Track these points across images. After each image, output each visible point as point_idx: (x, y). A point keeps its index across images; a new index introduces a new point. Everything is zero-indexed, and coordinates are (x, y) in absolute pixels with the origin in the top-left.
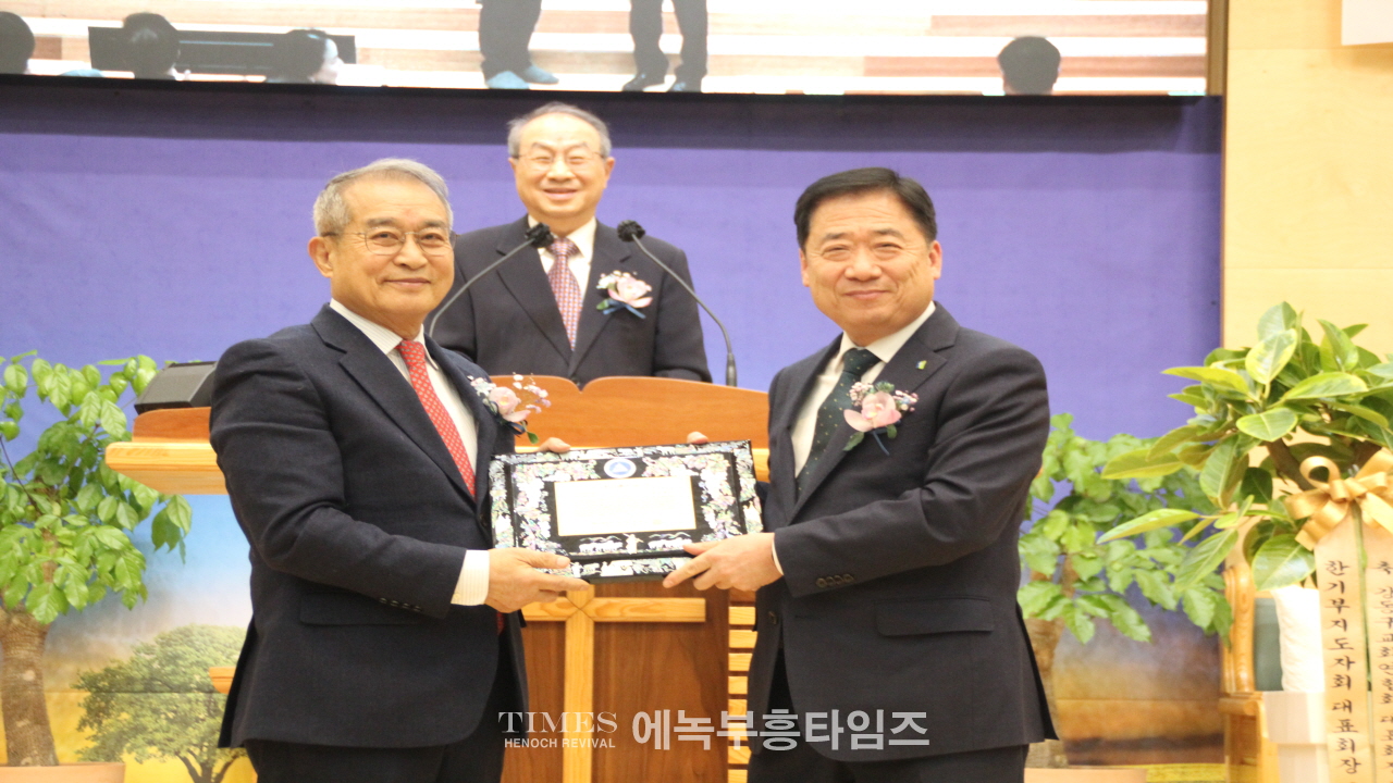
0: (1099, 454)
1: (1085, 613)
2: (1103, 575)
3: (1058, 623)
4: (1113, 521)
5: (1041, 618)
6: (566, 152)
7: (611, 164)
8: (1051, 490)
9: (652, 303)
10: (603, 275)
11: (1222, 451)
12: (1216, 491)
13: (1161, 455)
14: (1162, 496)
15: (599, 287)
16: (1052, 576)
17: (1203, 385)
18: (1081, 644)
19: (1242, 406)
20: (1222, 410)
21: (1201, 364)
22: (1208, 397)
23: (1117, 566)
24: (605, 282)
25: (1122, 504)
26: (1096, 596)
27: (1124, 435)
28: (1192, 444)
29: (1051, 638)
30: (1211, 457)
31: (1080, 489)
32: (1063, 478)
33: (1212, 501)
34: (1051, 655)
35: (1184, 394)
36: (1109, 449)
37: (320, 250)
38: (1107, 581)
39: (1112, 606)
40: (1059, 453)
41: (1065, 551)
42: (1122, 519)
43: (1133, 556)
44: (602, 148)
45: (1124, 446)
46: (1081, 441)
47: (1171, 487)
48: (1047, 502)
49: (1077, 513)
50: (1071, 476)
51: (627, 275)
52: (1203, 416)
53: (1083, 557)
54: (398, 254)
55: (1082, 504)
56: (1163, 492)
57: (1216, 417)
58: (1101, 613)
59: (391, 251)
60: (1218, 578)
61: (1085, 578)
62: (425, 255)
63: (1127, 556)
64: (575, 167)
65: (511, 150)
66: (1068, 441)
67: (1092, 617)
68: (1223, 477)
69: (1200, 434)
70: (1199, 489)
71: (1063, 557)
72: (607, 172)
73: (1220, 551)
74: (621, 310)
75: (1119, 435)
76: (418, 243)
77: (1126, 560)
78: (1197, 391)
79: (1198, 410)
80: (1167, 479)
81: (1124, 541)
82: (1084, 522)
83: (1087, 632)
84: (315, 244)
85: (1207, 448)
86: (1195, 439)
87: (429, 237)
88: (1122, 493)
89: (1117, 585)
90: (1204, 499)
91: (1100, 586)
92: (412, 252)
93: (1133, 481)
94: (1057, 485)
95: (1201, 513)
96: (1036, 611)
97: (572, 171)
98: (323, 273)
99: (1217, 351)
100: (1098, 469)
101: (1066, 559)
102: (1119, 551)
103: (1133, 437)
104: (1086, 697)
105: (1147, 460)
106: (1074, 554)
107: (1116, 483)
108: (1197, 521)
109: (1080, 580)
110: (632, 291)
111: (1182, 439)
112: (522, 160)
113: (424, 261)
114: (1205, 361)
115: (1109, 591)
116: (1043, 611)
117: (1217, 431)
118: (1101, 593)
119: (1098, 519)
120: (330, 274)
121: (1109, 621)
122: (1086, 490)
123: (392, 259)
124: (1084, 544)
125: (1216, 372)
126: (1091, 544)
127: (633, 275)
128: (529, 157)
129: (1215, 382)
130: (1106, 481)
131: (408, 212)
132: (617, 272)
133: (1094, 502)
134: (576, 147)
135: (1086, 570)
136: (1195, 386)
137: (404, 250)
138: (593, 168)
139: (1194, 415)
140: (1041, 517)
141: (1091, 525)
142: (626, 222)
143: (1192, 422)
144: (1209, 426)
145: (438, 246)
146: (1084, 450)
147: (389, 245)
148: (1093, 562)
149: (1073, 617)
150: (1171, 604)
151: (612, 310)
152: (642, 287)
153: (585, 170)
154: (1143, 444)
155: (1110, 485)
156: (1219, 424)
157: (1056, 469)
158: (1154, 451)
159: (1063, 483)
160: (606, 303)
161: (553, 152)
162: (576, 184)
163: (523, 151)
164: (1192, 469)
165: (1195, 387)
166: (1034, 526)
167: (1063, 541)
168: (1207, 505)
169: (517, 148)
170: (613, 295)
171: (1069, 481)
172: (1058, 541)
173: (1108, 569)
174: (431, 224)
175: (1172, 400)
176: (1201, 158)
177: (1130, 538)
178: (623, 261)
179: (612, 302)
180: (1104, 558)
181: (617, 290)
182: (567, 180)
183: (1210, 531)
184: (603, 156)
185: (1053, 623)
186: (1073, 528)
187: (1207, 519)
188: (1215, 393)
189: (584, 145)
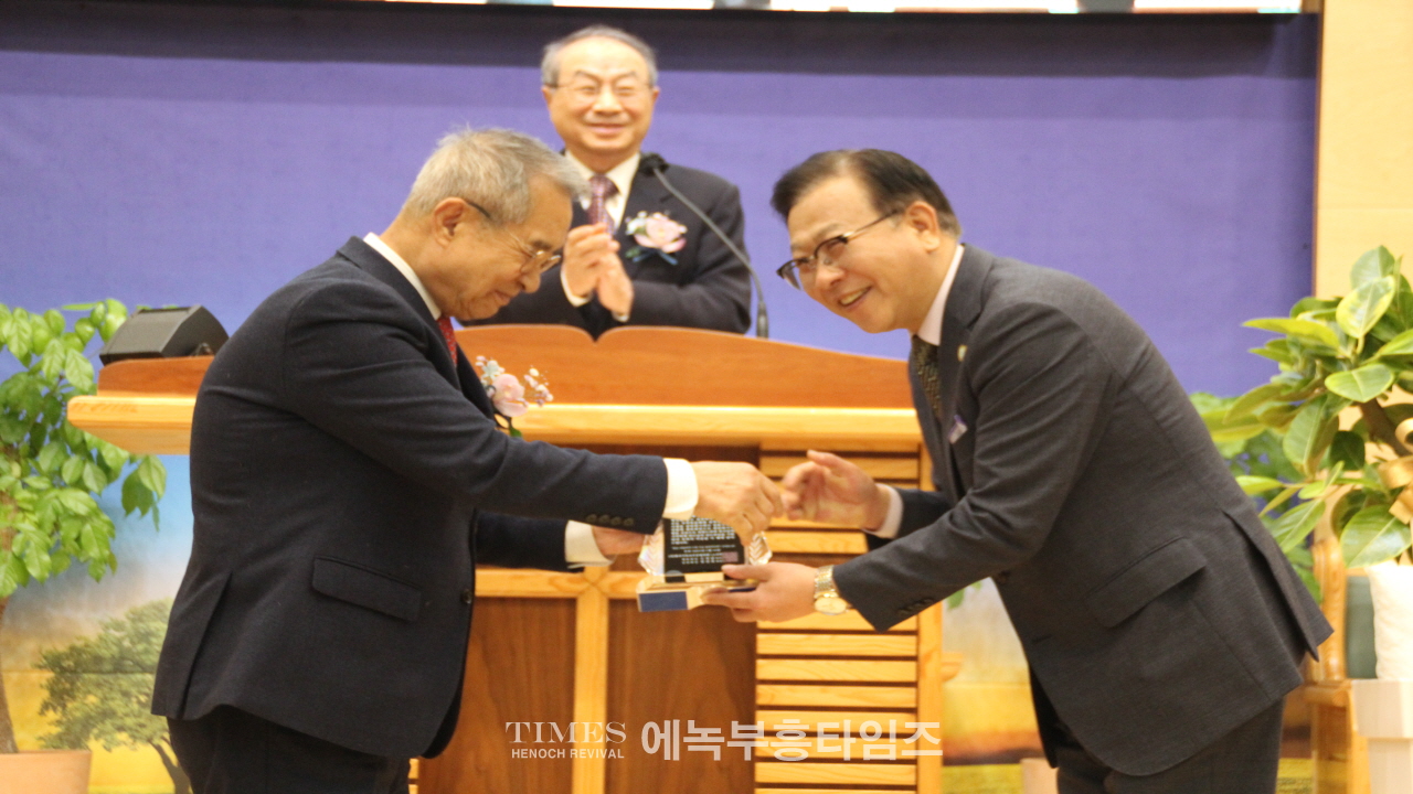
6: (613, 82)
7: (656, 94)
9: (686, 246)
11: (1309, 413)
12: (1302, 457)
13: (1240, 416)
14: (1246, 461)
15: (628, 231)
17: (1289, 338)
19: (1332, 363)
20: (1309, 366)
21: (1285, 313)
22: (1294, 352)
24: (634, 225)
27: (1202, 394)
28: (1278, 404)
30: (1297, 419)
33: (1298, 468)
35: (1267, 348)
44: (650, 77)
45: (1202, 406)
47: (1257, 450)
51: (658, 216)
52: (1288, 374)
56: (1246, 457)
57: (1302, 374)
60: (1306, 553)
64: (623, 100)
68: (1309, 441)
69: (1284, 393)
70: (1282, 453)
73: (1306, 523)
74: (653, 256)
75: (1197, 393)
78: (1282, 346)
79: (1283, 366)
80: (1250, 444)
85: (1292, 408)
86: (1280, 399)
90: (1289, 465)
95: (1286, 480)
97: (621, 103)
99: (1306, 301)
103: (1210, 396)
105: (1224, 423)
108: (1282, 489)
111: (1265, 398)
112: (563, 90)
114: (1291, 312)
117: (1304, 390)
125: (1303, 323)
128: (572, 88)
129: (1301, 335)
132: (643, 215)
134: (625, 76)
136: (1280, 339)
138: (641, 101)
139: (1278, 372)
143: (1276, 380)
144: (1294, 384)
151: (644, 257)
152: (674, 229)
153: (635, 103)
154: (1224, 404)
156: (1306, 382)
158: (1233, 412)
160: (637, 250)
161: (599, 82)
162: (624, 118)
163: (564, 80)
164: (1276, 432)
165: (1282, 343)
168: (1290, 469)
169: (555, 76)
170: (642, 239)
175: (1253, 356)
176: (1294, 83)
181: (647, 234)
182: (615, 113)
183: (1294, 501)
184: (650, 87)
187: (1291, 488)
188: (1302, 348)
189: (634, 74)
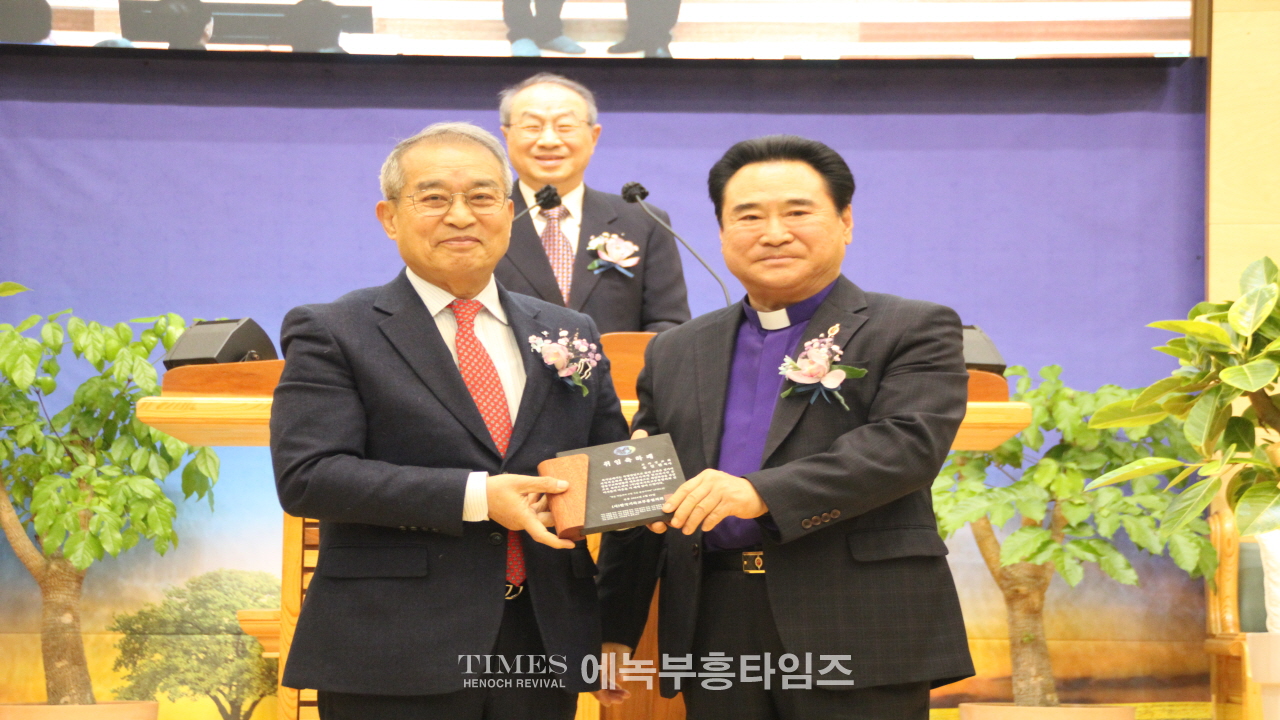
0: (1087, 404)
1: (1074, 558)
2: (1091, 521)
3: (1049, 567)
4: (1101, 468)
5: (1031, 562)
6: (555, 120)
7: (598, 130)
8: (1040, 439)
9: (640, 262)
10: (592, 237)
11: (1206, 402)
12: (1200, 440)
13: (1146, 405)
14: (1149, 444)
15: (588, 248)
16: (1042, 521)
17: (1187, 337)
18: (1071, 587)
19: (1224, 358)
20: (1205, 361)
21: (1185, 317)
22: (1192, 350)
23: (1105, 512)
24: (594, 243)
25: (1110, 452)
26: (1085, 541)
27: (1112, 386)
28: (1177, 395)
29: (1042, 581)
30: (1195, 407)
31: (1069, 438)
32: (1053, 428)
33: (1197, 449)
34: (1042, 598)
35: (1169, 346)
36: (1097, 400)
37: (387, 214)
38: (1096, 527)
39: (1100, 551)
40: (1048, 404)
41: (1054, 497)
42: (1110, 467)
43: (1120, 502)
44: (589, 116)
45: (1112, 396)
46: (1069, 392)
47: (1158, 435)
48: (1037, 451)
49: (1066, 461)
50: (1060, 426)
51: (615, 236)
52: (1187, 368)
53: (1072, 503)
54: (446, 214)
55: (1071, 452)
56: (1150, 440)
57: (1199, 369)
58: (1090, 557)
59: (440, 212)
60: (1204, 523)
61: (1074, 524)
62: (474, 214)
63: (1114, 502)
64: (564, 135)
65: (502, 119)
66: (1057, 392)
67: (1081, 562)
68: (1206, 426)
69: (1184, 385)
70: (1184, 437)
71: (1053, 503)
72: (594, 138)
73: (1204, 497)
74: (610, 270)
75: (1106, 386)
76: (466, 203)
77: (1114, 506)
78: (1181, 344)
79: (1182, 361)
80: (1153, 428)
81: (1112, 488)
82: (1072, 470)
83: (1076, 576)
84: (381, 208)
85: (1191, 398)
86: (1180, 390)
87: (479, 197)
88: (1110, 442)
89: (1105, 530)
90: (1189, 446)
91: (1088, 532)
92: (460, 212)
93: (1121, 431)
94: (1046, 434)
95: (1186, 461)
96: (1027, 555)
97: (561, 138)
98: (389, 236)
99: (1201, 305)
100: (1086, 418)
101: (1055, 506)
102: (1107, 497)
103: (1120, 388)
104: (1076, 638)
105: (1132, 410)
106: (1063, 501)
107: (1104, 432)
108: (1182, 468)
109: (1069, 526)
110: (620, 251)
111: (1167, 389)
112: (512, 128)
113: (472, 219)
114: (1189, 314)
115: (1097, 536)
116: (1034, 555)
117: (1200, 382)
118: (1090, 538)
119: (1087, 467)
120: (394, 236)
121: (1098, 565)
122: (1075, 439)
123: (441, 219)
124: (1073, 491)
125: (1199, 325)
126: (1079, 491)
127: (620, 236)
128: (520, 126)
129: (1198, 334)
130: (1094, 431)
131: (456, 174)
132: (606, 234)
133: (1082, 451)
134: (565, 115)
135: (1075, 516)
136: (1179, 338)
137: (451, 210)
138: (581, 136)
139: (1179, 367)
140: (1032, 465)
141: (1079, 472)
142: (630, 184)
143: (1176, 374)
144: (1192, 377)
145: (488, 205)
146: (1072, 400)
147: (438, 207)
148: (1081, 508)
149: (1062, 561)
150: (1158, 549)
151: (602, 270)
152: (630, 247)
153: (573, 138)
154: (1130, 394)
155: (1098, 434)
156: (1202, 375)
157: (1046, 419)
158: (1140, 402)
159: (1053, 432)
160: (596, 263)
161: (543, 121)
162: (564, 151)
163: (514, 120)
164: (1177, 419)
165: (1180, 341)
166: (1024, 474)
167: (1053, 488)
168: (1192, 453)
169: (508, 116)
170: (604, 256)
171: (1058, 430)
172: (1048, 488)
173: (1096, 515)
174: (480, 184)
175: (1157, 352)
176: (1186, 118)
177: (1117, 485)
178: (610, 223)
179: (601, 263)
180: (1092, 504)
181: (605, 250)
182: (556, 147)
183: (1194, 478)
184: (590, 124)
185: (1043, 566)
186: (1062, 475)
187: (1191, 467)
188: (1199, 345)
189: (571, 114)
